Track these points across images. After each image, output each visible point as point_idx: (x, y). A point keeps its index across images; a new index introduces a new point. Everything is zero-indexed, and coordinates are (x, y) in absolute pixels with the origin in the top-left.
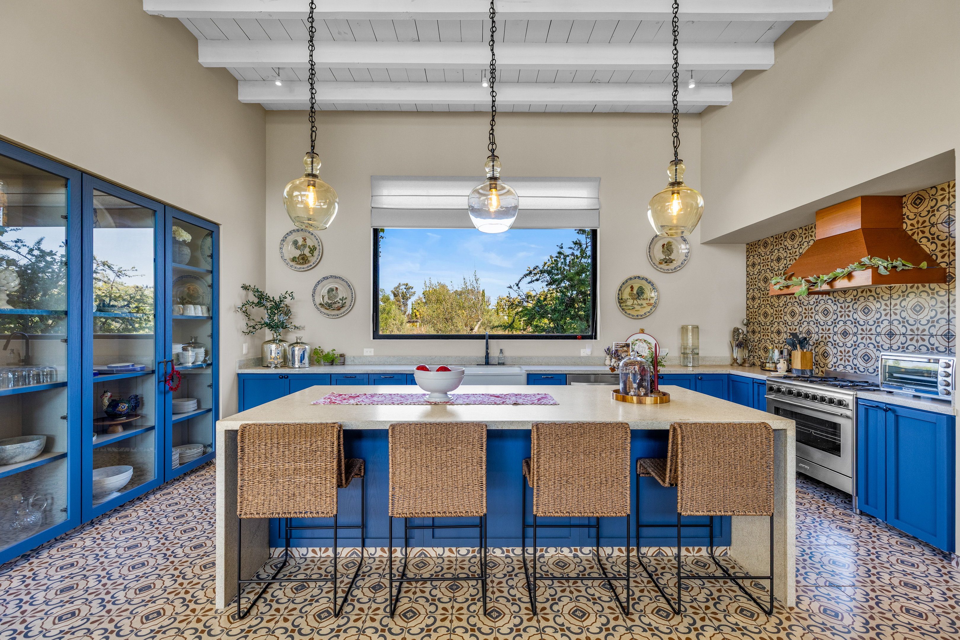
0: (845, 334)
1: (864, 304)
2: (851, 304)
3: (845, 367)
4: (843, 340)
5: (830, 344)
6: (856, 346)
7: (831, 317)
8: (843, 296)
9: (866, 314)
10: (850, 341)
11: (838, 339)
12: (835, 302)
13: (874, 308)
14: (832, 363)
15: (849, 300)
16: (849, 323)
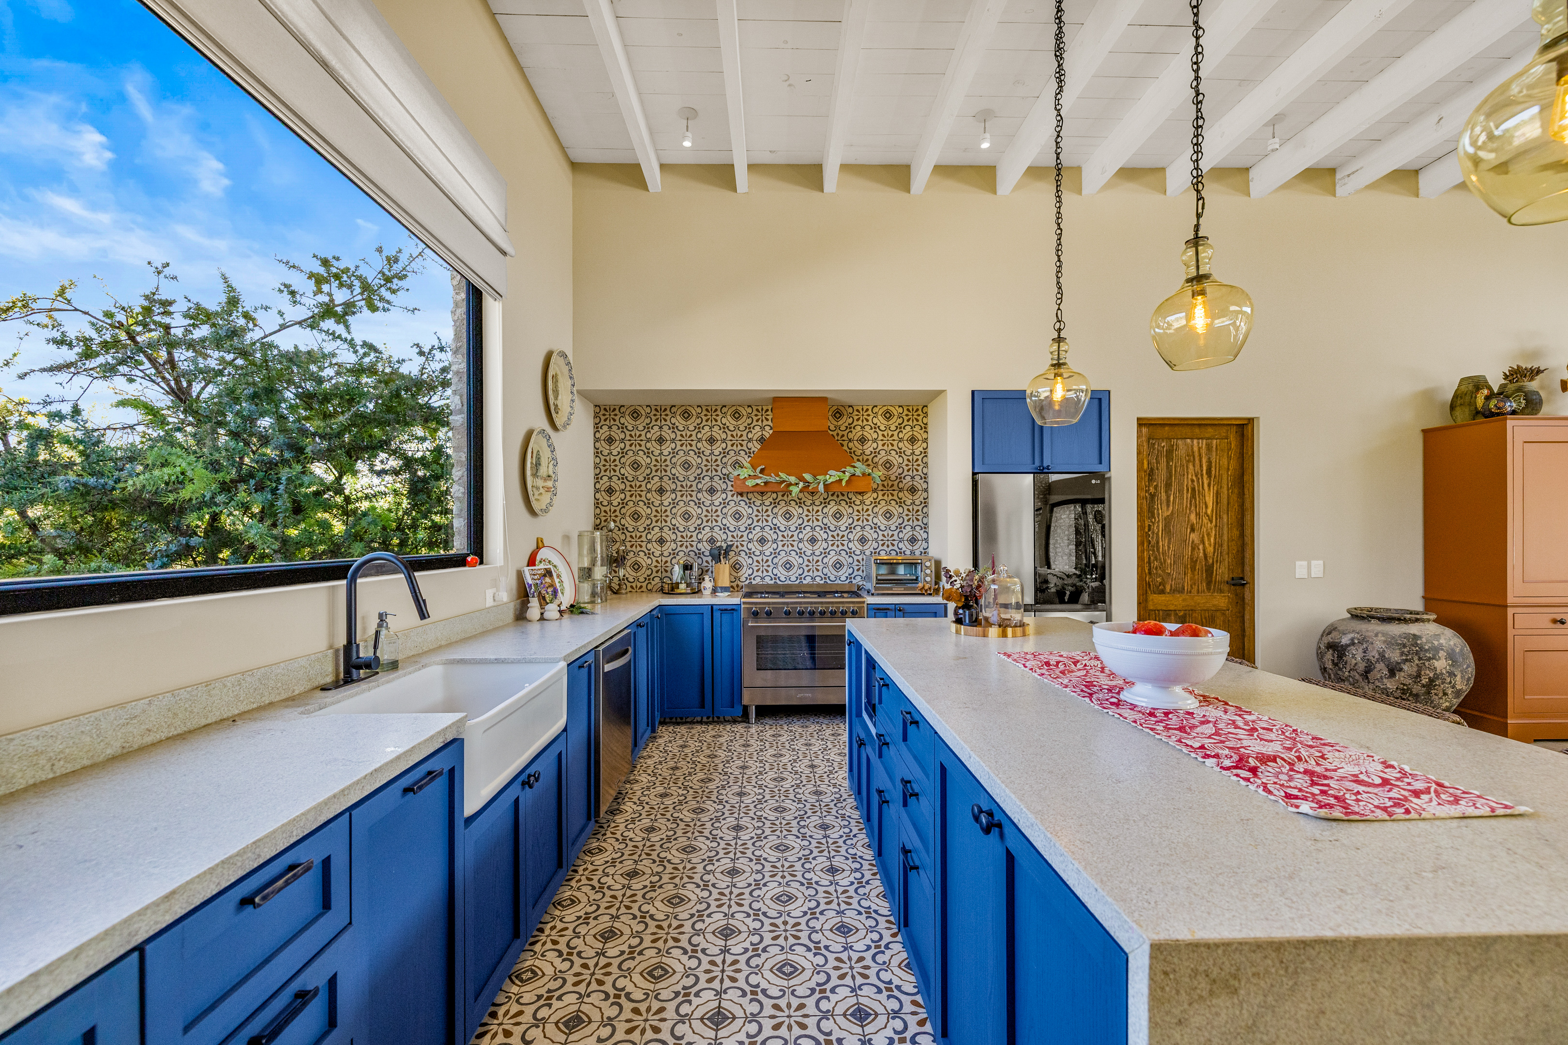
0: (762, 541)
1: (785, 509)
2: (770, 508)
3: (763, 578)
4: (761, 548)
5: (743, 554)
6: (776, 553)
7: (743, 523)
8: (760, 498)
9: (788, 520)
10: (768, 548)
11: (755, 547)
12: (750, 504)
13: (796, 514)
14: (746, 575)
15: (767, 503)
16: (767, 529)
